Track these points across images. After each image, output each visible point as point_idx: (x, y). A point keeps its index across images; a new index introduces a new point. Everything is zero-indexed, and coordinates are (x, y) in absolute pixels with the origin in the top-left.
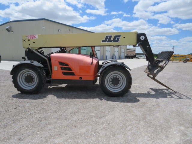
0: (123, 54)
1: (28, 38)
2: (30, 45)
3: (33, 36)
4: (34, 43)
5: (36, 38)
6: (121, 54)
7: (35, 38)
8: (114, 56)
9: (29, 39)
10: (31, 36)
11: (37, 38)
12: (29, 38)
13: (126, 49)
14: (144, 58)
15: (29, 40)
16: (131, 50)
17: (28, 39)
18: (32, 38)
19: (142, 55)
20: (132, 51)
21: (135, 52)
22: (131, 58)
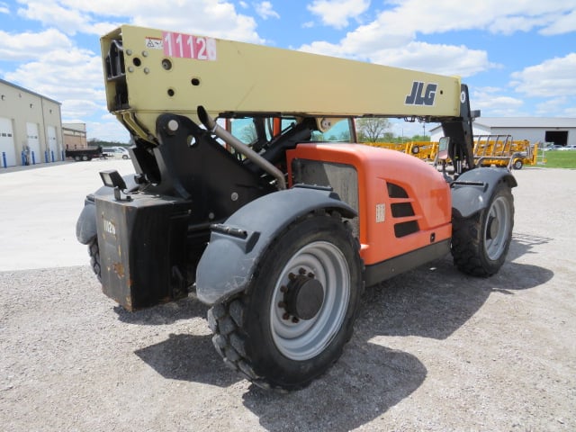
0: (52, 146)
1: (159, 47)
2: (171, 93)
3: (190, 41)
4: (195, 82)
5: (205, 53)
6: (46, 143)
7: (200, 56)
8: (28, 152)
9: (170, 56)
10: (179, 40)
11: (213, 58)
12: (166, 45)
13: (59, 130)
14: (125, 157)
15: (167, 64)
16: (74, 131)
17: (163, 57)
18: (187, 54)
19: (113, 148)
20: (77, 134)
21: (85, 137)
22: (85, 158)
